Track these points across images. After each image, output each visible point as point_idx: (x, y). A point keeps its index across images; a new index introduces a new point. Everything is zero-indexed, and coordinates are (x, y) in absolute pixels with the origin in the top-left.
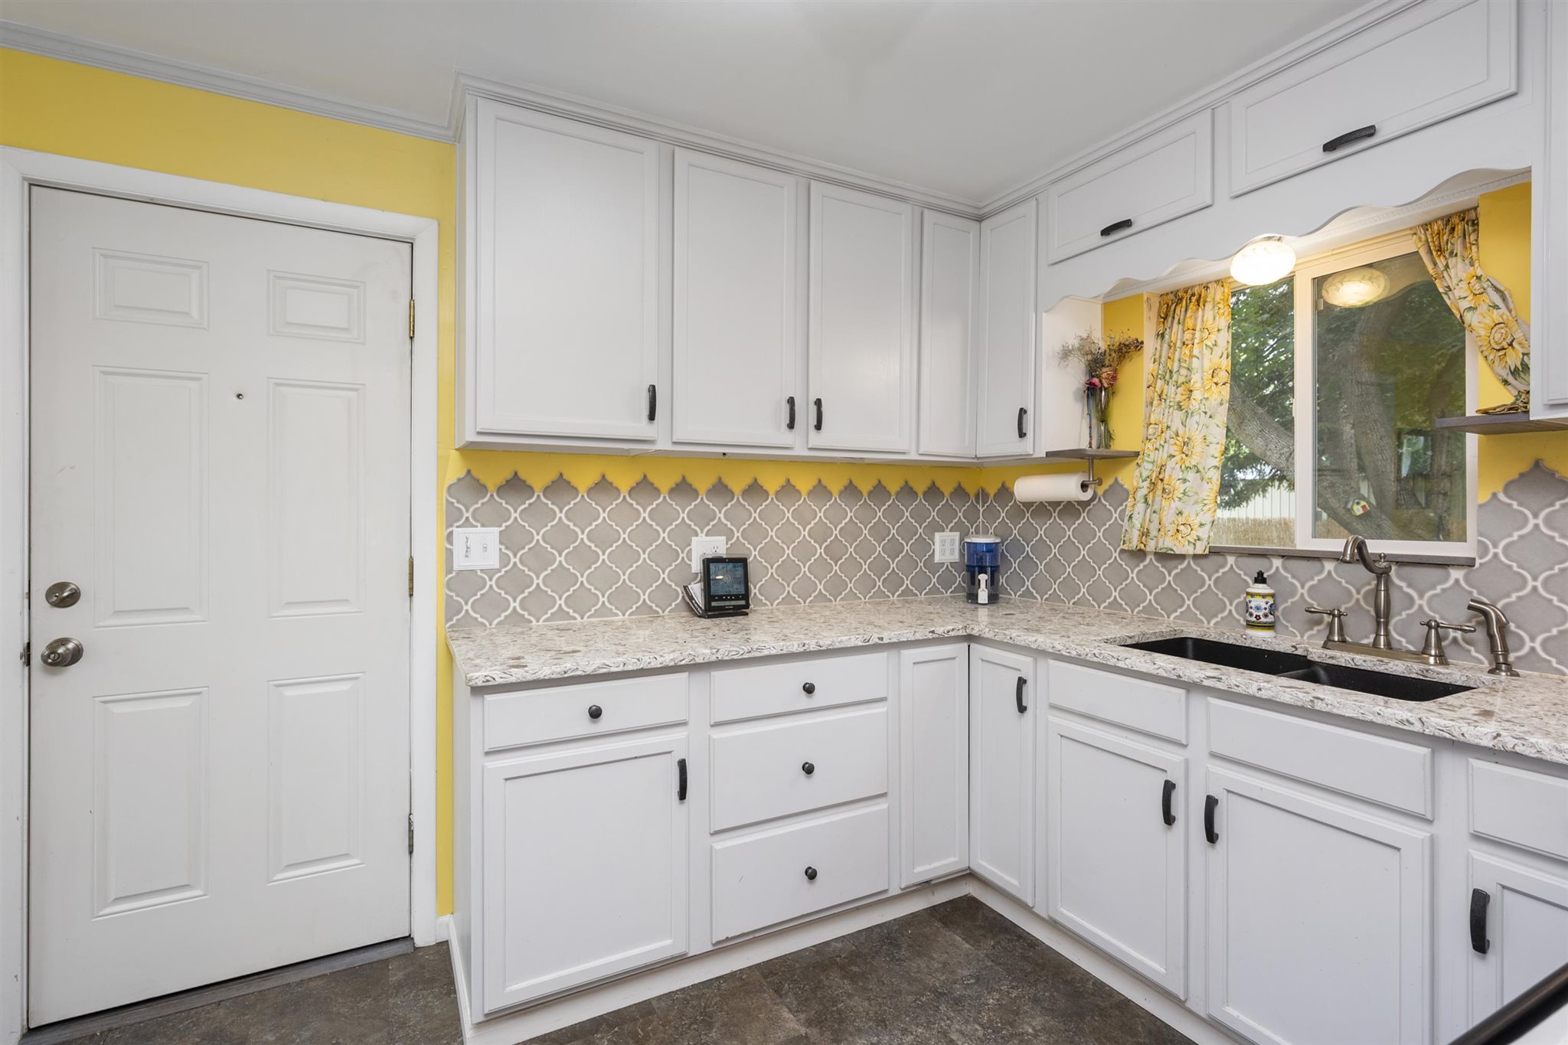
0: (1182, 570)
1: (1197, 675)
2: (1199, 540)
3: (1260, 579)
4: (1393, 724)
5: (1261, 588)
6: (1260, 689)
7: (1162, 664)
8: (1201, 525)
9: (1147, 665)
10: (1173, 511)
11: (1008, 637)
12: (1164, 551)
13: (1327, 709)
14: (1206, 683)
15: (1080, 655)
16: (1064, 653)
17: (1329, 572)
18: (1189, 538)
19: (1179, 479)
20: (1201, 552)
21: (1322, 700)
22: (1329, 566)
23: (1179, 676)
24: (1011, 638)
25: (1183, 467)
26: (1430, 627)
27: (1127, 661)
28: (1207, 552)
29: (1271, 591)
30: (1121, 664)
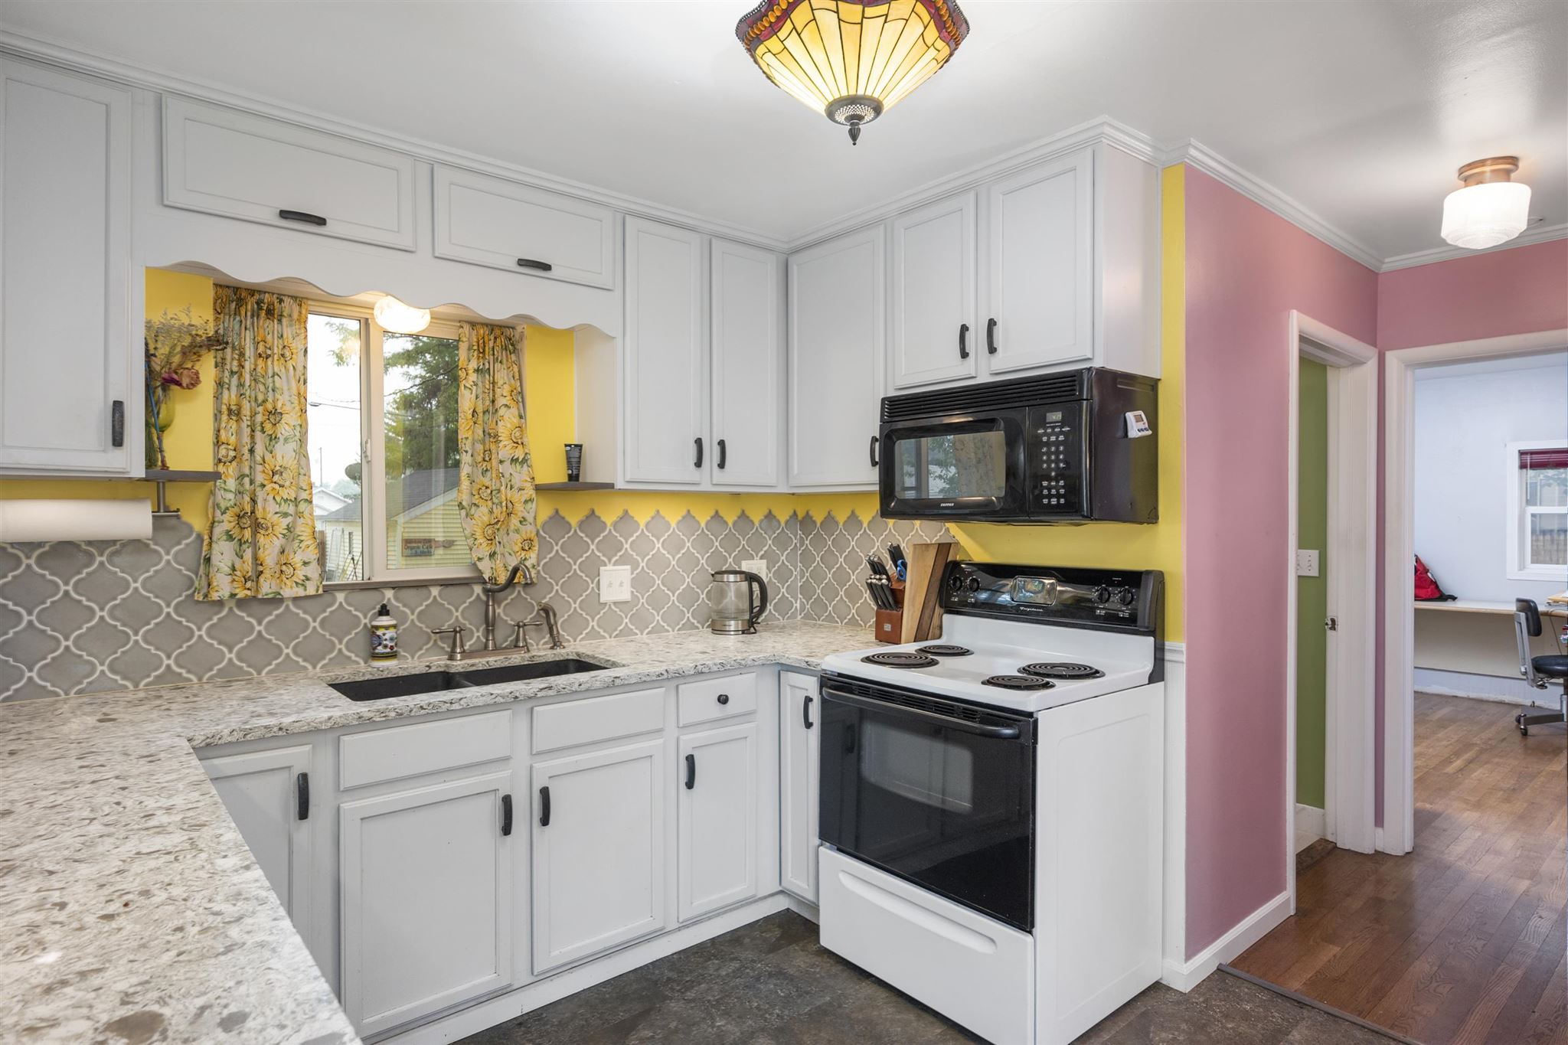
0: (277, 616)
1: (532, 691)
2: (308, 579)
3: (384, 611)
4: (655, 678)
5: (385, 621)
6: (580, 685)
7: (499, 692)
8: (305, 564)
9: (484, 698)
10: (277, 550)
11: (275, 729)
12: (270, 596)
13: (622, 683)
14: (540, 694)
15: (401, 714)
16: (378, 719)
17: (435, 597)
18: (294, 579)
19: (276, 513)
20: (314, 593)
21: (619, 678)
22: (435, 591)
23: (516, 697)
24: (280, 729)
25: (278, 499)
26: (519, 627)
27: (462, 702)
28: (321, 591)
29: (394, 622)
30: (456, 706)
